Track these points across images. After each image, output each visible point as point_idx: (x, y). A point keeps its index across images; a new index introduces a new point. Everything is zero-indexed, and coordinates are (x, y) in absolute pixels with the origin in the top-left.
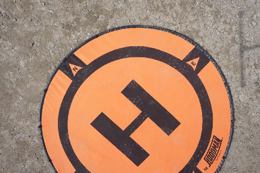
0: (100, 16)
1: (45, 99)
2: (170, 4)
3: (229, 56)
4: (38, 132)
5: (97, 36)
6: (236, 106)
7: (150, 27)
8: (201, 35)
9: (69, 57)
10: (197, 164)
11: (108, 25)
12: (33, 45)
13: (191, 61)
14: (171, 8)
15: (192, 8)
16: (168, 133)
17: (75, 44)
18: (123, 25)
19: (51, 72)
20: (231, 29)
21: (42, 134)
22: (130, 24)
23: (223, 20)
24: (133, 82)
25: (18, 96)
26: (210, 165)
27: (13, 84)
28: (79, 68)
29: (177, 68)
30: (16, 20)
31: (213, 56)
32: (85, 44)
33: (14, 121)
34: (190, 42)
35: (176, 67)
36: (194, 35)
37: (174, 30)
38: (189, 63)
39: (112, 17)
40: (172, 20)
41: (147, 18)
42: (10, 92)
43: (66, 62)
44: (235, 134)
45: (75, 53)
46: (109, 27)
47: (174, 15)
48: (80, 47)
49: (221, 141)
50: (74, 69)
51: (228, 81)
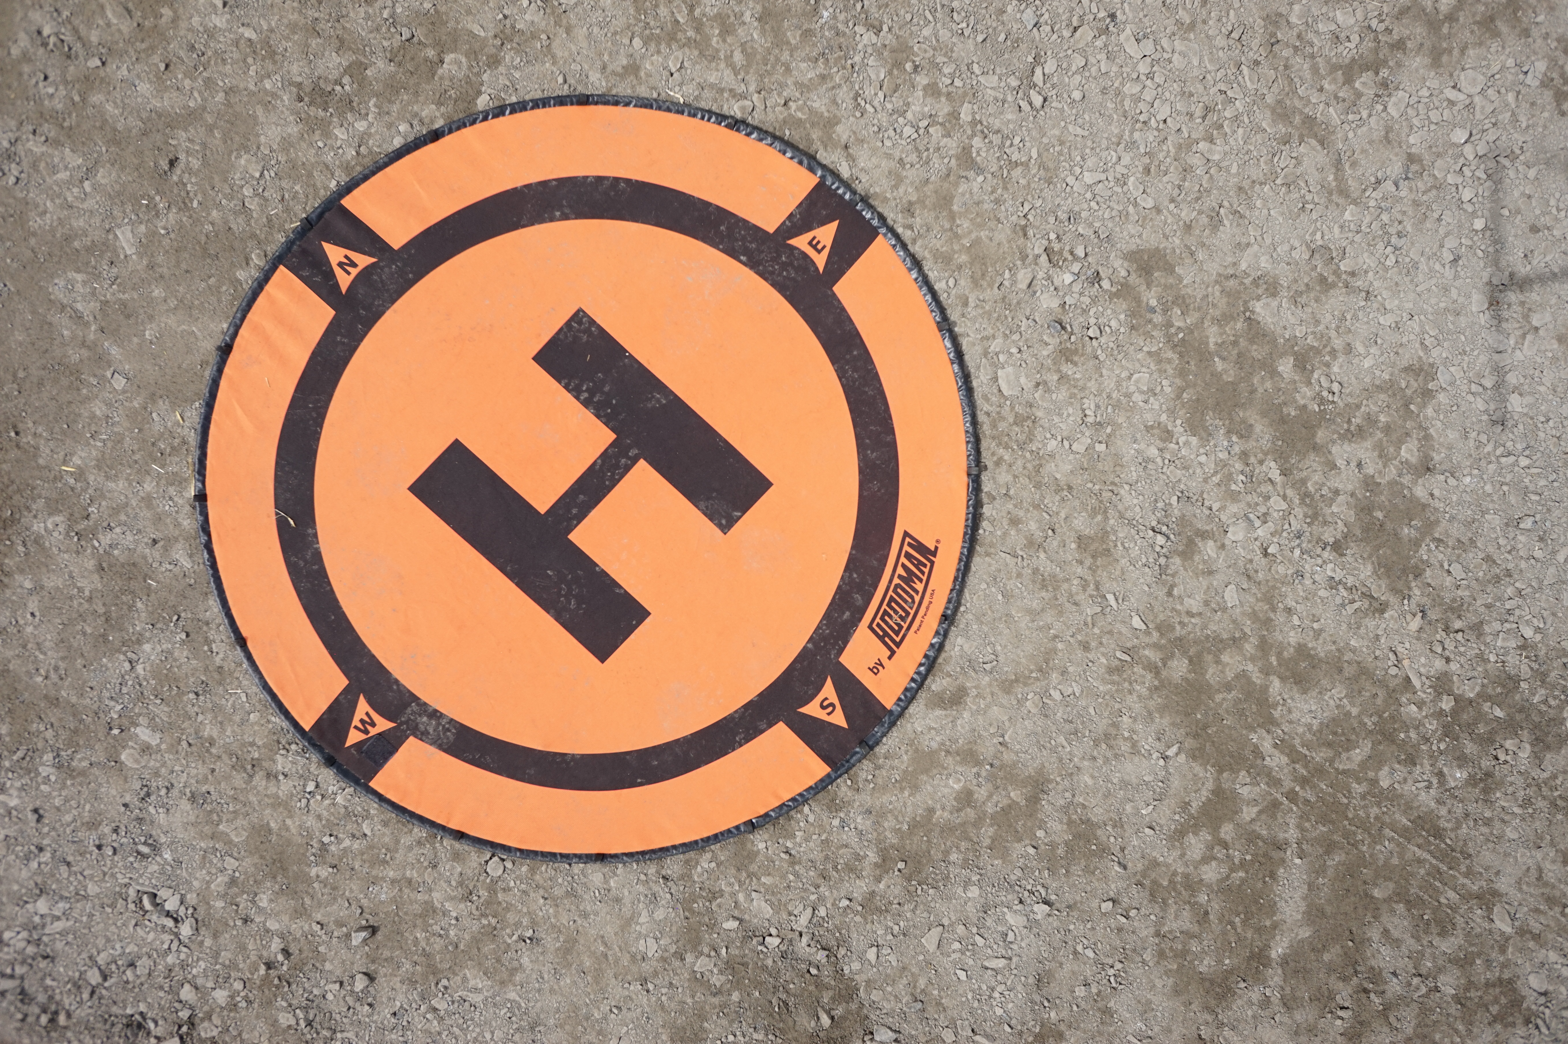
0: (449, 58)
1: (223, 383)
2: (721, 18)
3: (952, 217)
4: (189, 523)
5: (435, 136)
6: (988, 414)
7: (645, 104)
8: (844, 138)
9: (321, 216)
10: (841, 651)
11: (479, 93)
12: (172, 163)
13: (808, 236)
14: (726, 31)
15: (808, 34)
16: (725, 522)
17: (347, 168)
18: (538, 95)
19: (246, 276)
20: (954, 115)
21: (205, 528)
22: (565, 91)
23: (922, 80)
24: (579, 316)
25: (109, 374)
26: (893, 653)
27: (87, 324)
28: (363, 261)
29: (753, 264)
30: (103, 63)
31: (890, 216)
32: (386, 165)
33: (91, 478)
34: (800, 163)
35: (750, 258)
36: (815, 135)
37: (739, 115)
38: (801, 242)
39: (494, 62)
40: (728, 78)
41: (633, 69)
42: (75, 355)
43: (310, 235)
44: (985, 524)
45: (346, 202)
46: (483, 102)
47: (738, 57)
48: (366, 178)
49: (934, 553)
50: (340, 265)
51: (953, 315)
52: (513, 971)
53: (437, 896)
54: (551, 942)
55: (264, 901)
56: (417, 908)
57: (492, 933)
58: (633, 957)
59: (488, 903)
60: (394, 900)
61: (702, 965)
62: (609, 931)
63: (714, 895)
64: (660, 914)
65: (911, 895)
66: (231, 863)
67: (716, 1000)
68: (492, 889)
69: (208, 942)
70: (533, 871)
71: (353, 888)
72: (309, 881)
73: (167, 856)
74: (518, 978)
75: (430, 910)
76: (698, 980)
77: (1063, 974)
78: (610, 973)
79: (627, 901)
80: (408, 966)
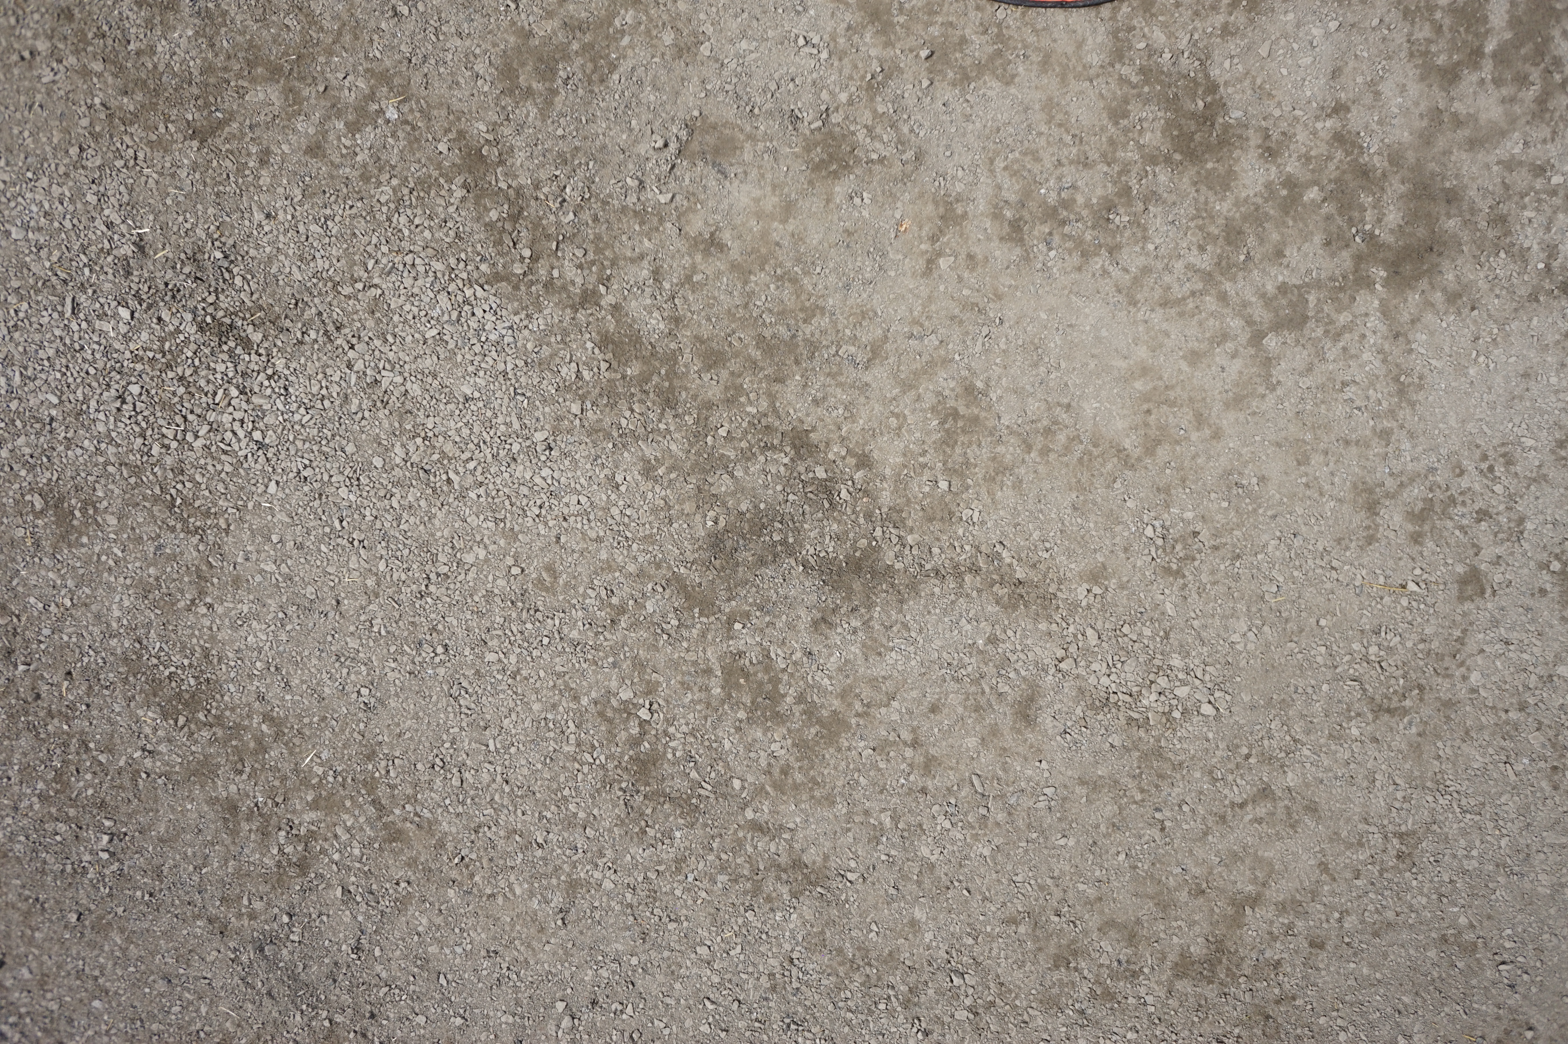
52: (1013, 76)
53: (967, 31)
54: (1036, 58)
55: (867, 39)
56: (956, 40)
57: (999, 53)
58: (1084, 66)
59: (997, 36)
60: (942, 35)
61: (1125, 70)
62: (1070, 50)
63: (1131, 29)
64: (1099, 39)
65: (1252, 21)
66: (848, 17)
67: (1135, 91)
68: (999, 25)
69: (836, 63)
70: (1023, 14)
71: (918, 28)
72: (892, 25)
73: (812, 12)
74: (1016, 80)
75: (963, 41)
76: (1123, 80)
77: (1347, 70)
78: (1071, 76)
79: (1080, 31)
80: (951, 74)
